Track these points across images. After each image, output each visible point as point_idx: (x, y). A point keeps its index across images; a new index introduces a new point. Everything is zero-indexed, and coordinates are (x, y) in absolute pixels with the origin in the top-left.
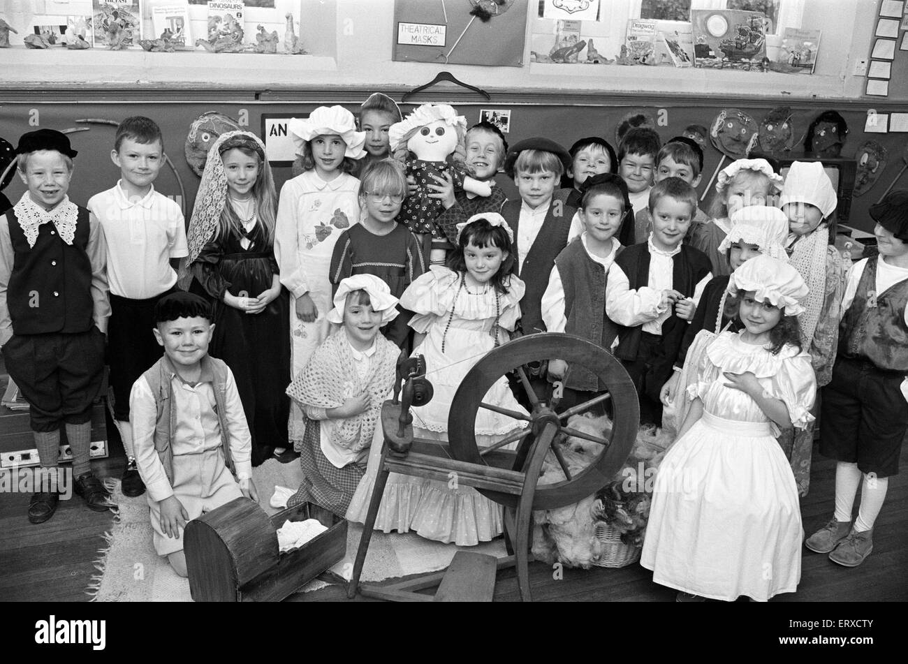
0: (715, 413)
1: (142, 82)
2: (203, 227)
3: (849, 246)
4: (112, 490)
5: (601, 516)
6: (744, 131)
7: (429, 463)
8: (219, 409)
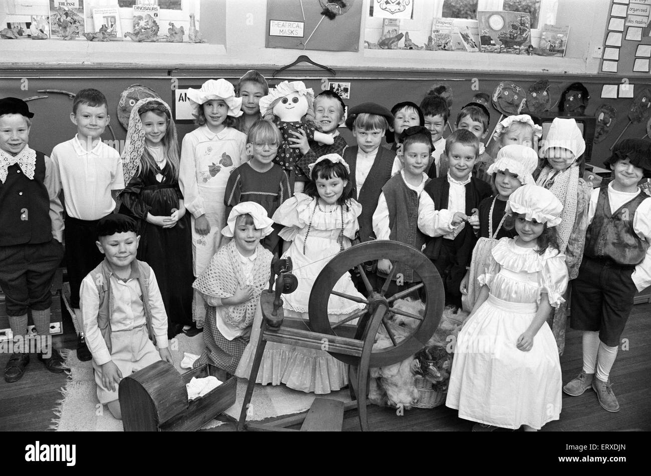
0: (499, 296)
1: (86, 63)
2: (128, 167)
3: (591, 178)
4: (66, 357)
5: (418, 371)
6: (516, 97)
7: (295, 335)
8: (143, 298)
